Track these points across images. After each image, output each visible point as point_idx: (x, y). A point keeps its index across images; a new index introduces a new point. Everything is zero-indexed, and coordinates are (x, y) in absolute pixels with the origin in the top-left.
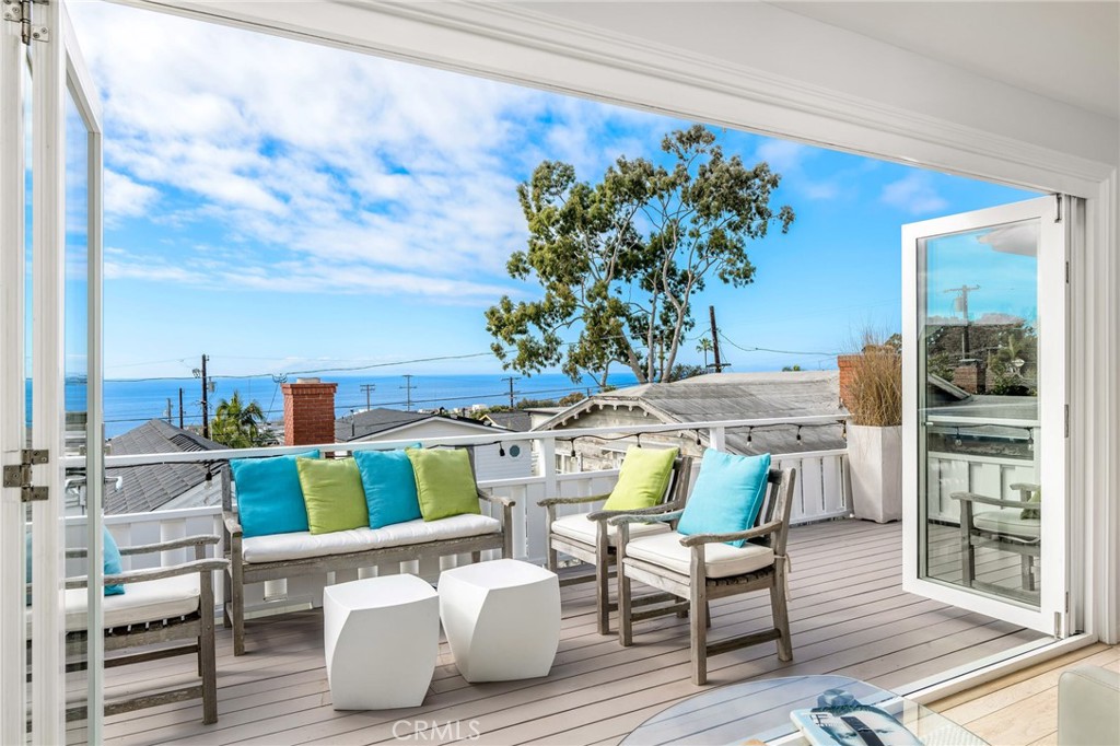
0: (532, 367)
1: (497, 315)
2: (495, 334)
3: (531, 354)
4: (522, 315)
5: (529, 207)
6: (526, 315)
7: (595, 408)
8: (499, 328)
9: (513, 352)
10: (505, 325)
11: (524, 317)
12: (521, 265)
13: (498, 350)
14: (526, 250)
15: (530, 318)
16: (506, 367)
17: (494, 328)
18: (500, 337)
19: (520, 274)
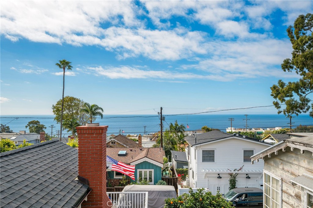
0: (293, 113)
1: (277, 89)
2: (275, 97)
3: (293, 107)
4: (289, 88)
5: (293, 38)
6: (291, 88)
7: (288, 149)
8: (277, 95)
9: (284, 106)
10: (280, 93)
11: (290, 89)
12: (288, 65)
13: (276, 105)
14: (291, 57)
15: (293, 90)
16: (279, 112)
17: (275, 95)
18: (277, 99)
19: (289, 69)
